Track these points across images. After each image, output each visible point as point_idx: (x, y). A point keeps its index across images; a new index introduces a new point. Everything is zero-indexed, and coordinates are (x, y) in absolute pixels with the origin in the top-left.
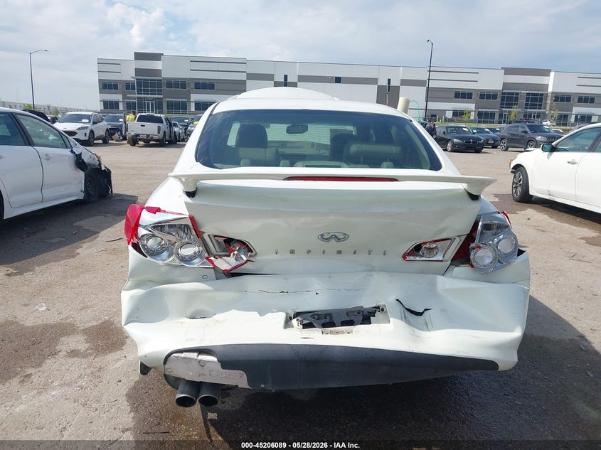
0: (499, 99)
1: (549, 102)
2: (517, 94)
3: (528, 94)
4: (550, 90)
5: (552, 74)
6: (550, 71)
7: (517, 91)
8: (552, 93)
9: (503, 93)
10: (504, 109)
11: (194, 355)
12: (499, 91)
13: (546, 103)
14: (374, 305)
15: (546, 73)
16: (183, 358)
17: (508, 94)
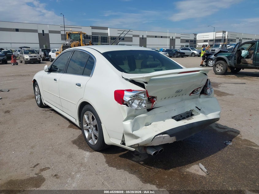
0: (91, 39)
1: (109, 40)
2: (98, 37)
3: (101, 37)
4: (109, 35)
5: (109, 29)
6: (108, 28)
7: (98, 36)
8: (110, 36)
9: (93, 37)
10: (94, 43)
11: (161, 135)
12: (91, 36)
13: (108, 40)
14: (190, 110)
15: (106, 28)
16: (159, 137)
17: (94, 37)
